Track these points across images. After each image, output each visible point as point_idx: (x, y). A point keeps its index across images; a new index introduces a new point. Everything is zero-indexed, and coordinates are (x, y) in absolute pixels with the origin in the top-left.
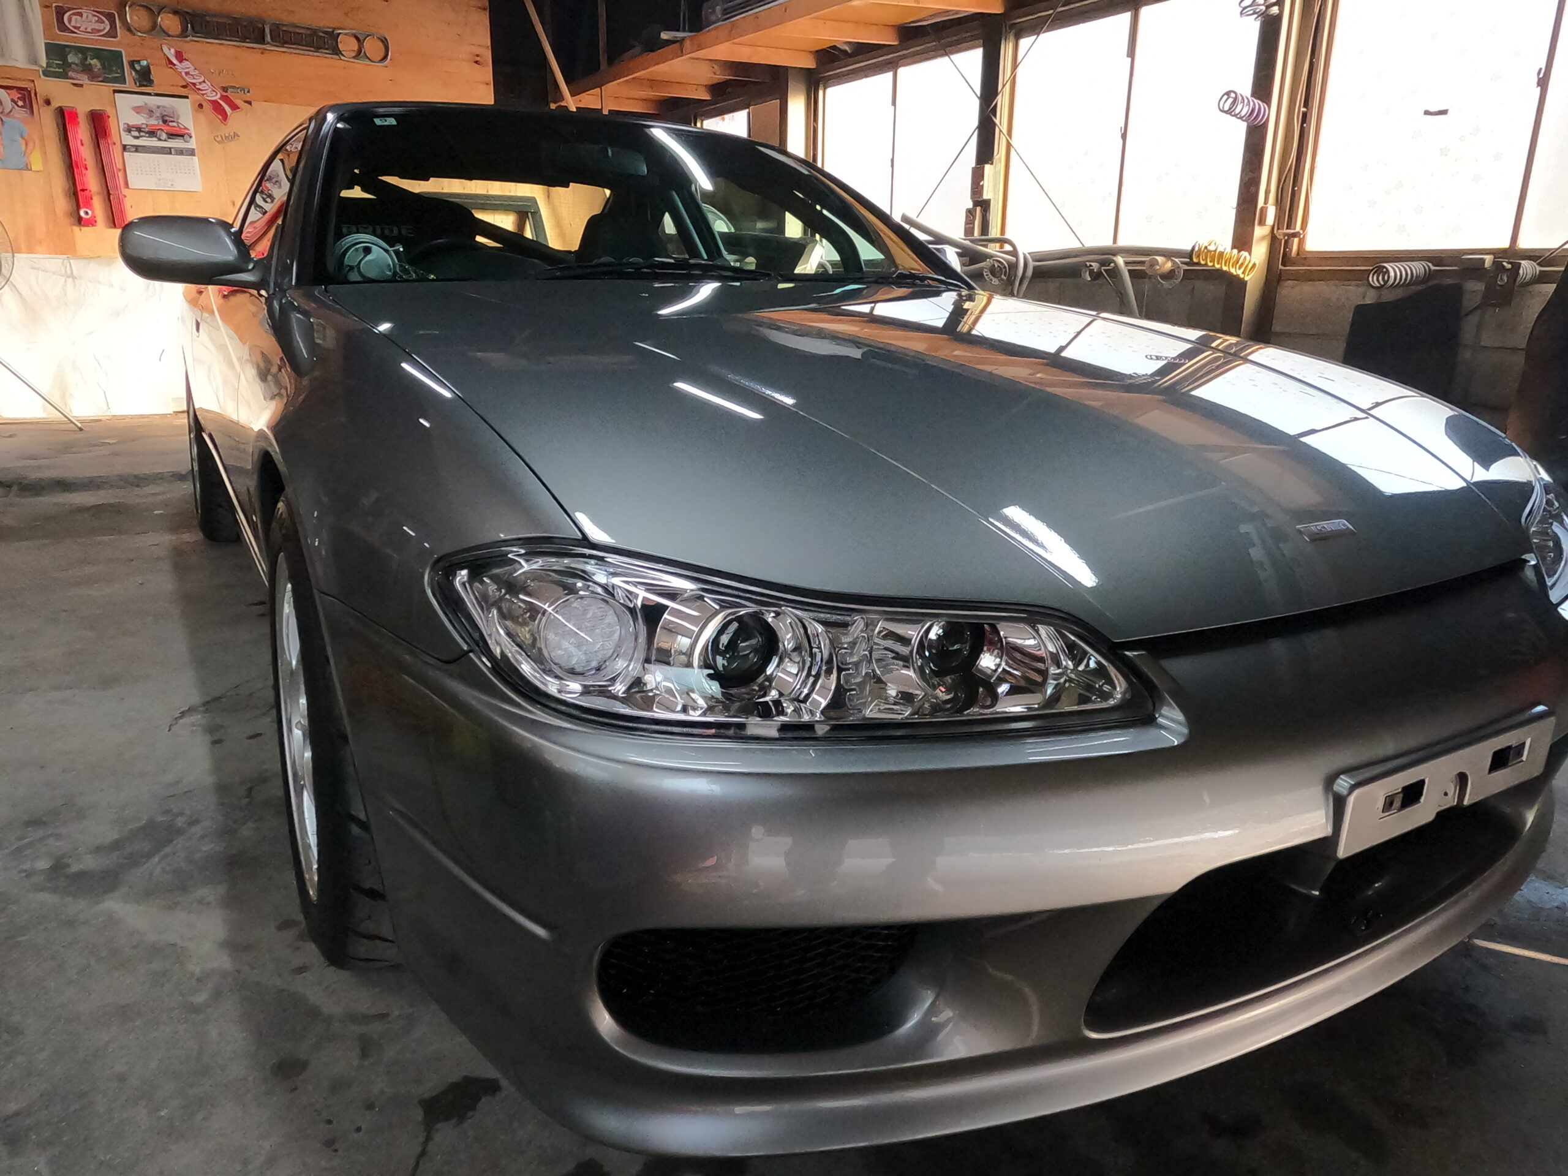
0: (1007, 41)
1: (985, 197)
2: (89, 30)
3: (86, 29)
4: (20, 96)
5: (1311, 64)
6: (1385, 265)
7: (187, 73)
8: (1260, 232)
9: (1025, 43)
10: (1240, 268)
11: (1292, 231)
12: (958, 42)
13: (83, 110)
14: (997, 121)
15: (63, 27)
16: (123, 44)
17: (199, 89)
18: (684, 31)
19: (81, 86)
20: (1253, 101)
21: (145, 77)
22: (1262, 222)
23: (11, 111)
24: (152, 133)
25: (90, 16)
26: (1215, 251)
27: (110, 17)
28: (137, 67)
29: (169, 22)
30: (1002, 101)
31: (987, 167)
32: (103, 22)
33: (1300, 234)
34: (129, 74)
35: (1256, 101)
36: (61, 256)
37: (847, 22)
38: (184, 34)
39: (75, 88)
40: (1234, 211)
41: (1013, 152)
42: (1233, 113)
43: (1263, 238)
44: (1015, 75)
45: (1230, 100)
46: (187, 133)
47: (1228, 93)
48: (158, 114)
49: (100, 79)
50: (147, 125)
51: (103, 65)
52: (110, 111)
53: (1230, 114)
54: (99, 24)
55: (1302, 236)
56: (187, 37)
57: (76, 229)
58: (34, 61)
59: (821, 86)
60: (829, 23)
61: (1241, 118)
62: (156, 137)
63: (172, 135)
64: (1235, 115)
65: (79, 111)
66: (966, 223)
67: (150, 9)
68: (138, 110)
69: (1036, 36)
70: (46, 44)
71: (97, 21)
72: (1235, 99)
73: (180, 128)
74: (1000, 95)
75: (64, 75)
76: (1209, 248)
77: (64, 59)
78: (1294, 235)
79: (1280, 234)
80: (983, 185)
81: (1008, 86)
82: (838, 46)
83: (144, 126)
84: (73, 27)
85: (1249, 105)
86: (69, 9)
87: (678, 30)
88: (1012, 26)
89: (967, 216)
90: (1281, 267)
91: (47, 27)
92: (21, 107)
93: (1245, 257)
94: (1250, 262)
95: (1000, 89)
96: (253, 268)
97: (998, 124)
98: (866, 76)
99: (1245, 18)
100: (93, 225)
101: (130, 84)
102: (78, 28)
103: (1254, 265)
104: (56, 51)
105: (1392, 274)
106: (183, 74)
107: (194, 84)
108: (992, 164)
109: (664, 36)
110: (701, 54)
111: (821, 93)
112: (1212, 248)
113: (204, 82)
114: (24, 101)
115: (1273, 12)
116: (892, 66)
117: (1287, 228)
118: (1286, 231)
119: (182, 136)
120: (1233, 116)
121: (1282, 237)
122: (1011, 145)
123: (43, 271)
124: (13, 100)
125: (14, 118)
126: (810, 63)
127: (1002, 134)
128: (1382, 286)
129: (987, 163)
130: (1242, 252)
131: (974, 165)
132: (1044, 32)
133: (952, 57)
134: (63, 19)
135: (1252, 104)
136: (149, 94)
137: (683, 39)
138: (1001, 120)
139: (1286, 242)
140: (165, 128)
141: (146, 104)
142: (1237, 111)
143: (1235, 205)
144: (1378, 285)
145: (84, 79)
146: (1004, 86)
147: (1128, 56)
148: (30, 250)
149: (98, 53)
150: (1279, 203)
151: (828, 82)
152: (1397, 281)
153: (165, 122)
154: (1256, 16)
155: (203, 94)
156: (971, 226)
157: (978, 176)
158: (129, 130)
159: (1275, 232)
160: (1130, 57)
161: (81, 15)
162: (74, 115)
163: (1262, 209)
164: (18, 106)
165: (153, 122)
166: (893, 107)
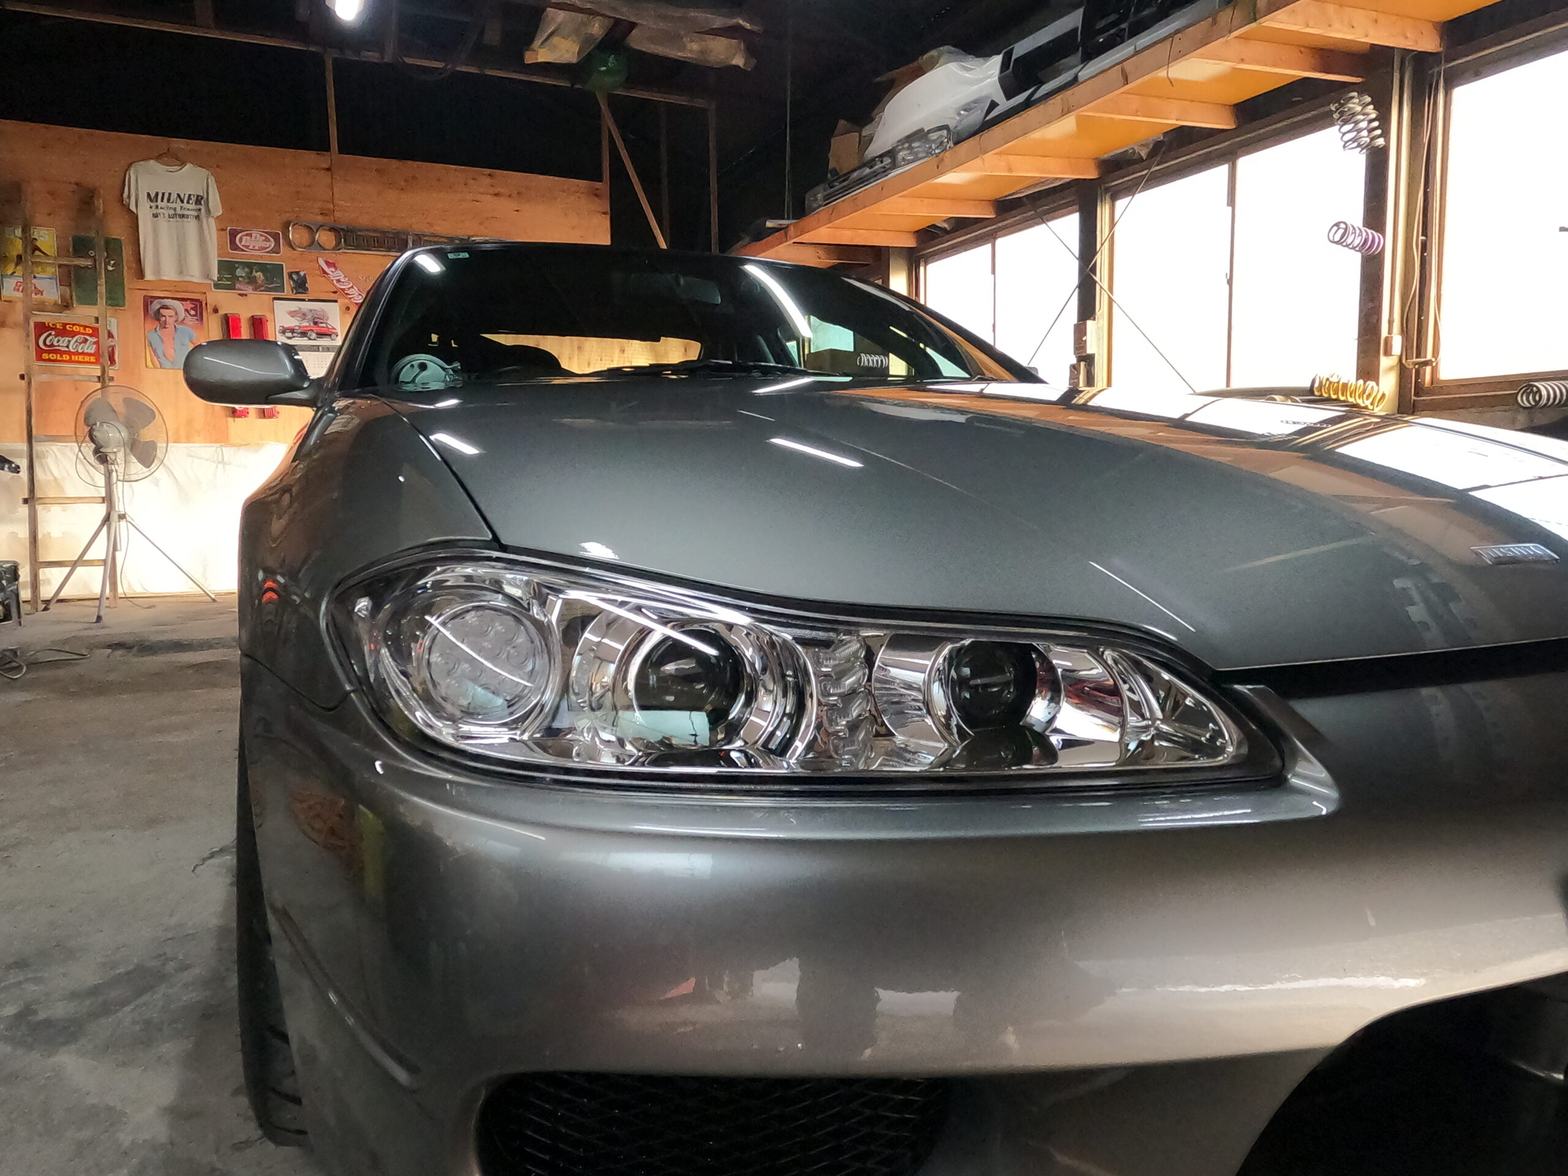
0: (1103, 204)
1: (1089, 351)
2: (257, 248)
3: (254, 247)
4: (193, 306)
5: (1426, 193)
6: (1536, 384)
7: (339, 281)
8: (1386, 363)
9: (1120, 204)
10: (1367, 399)
11: (1423, 360)
12: (1054, 210)
13: (245, 316)
14: (1097, 279)
15: (234, 246)
16: (286, 259)
17: (347, 294)
18: (788, 218)
19: (246, 295)
20: (1366, 231)
21: (301, 285)
22: (1388, 353)
23: (184, 319)
24: (304, 334)
25: (258, 235)
26: (1338, 382)
27: (276, 237)
28: (295, 277)
29: (325, 238)
30: (1101, 259)
31: (1089, 323)
32: (269, 241)
33: (1433, 362)
34: (288, 284)
35: (1369, 231)
36: (214, 445)
37: (943, 199)
38: (337, 247)
39: (241, 297)
40: (1357, 341)
41: (1115, 306)
42: (1344, 244)
43: (1391, 369)
44: (1113, 234)
45: (1341, 231)
46: (334, 333)
47: (1337, 225)
48: (310, 317)
49: (263, 288)
50: (300, 327)
51: (266, 278)
52: (269, 316)
53: (1341, 244)
54: (265, 242)
55: (1434, 364)
56: (339, 249)
57: (230, 420)
58: (208, 276)
59: (922, 264)
60: (926, 201)
61: (1354, 248)
62: (306, 336)
63: (321, 335)
64: (1347, 246)
65: (241, 318)
66: (1071, 378)
67: (311, 228)
68: (292, 314)
69: (1131, 197)
70: (220, 262)
71: (264, 240)
72: (1346, 229)
73: (328, 328)
74: (1099, 253)
75: (232, 287)
76: (1331, 379)
77: (233, 273)
78: (1426, 363)
79: (1409, 363)
80: (1085, 341)
81: (1106, 245)
82: (938, 225)
83: (297, 328)
84: (243, 246)
85: (1362, 235)
86: (242, 231)
87: (783, 218)
88: (1107, 190)
89: (1071, 371)
90: (1413, 398)
91: (221, 247)
92: (194, 316)
93: (1372, 387)
94: (1378, 391)
95: (1098, 248)
96: (309, 386)
97: (1099, 281)
98: (966, 250)
99: (1348, 152)
100: (245, 416)
101: (288, 291)
102: (248, 247)
103: (1383, 395)
104: (227, 268)
105: (1544, 393)
106: (335, 282)
107: (343, 290)
108: (1094, 319)
109: (769, 224)
110: (805, 238)
111: (922, 269)
112: (1334, 379)
113: (352, 287)
114: (196, 311)
115: (1377, 144)
116: (990, 237)
117: (1417, 357)
118: (1415, 360)
119: (330, 335)
120: (1344, 246)
121: (1411, 367)
122: (1113, 300)
123: (198, 458)
124: (186, 310)
125: (187, 325)
126: (910, 242)
127: (1103, 291)
128: (1532, 407)
129: (1089, 318)
130: (1368, 382)
131: (1076, 322)
132: (1139, 192)
133: (1049, 224)
134: (235, 237)
135: (1364, 234)
136: (304, 300)
137: (788, 226)
138: (1101, 277)
139: (1418, 372)
140: (315, 329)
141: (300, 309)
142: (1349, 241)
143: (1356, 336)
144: (1528, 405)
145: (249, 290)
146: (1102, 245)
147: (1228, 205)
148: (189, 440)
149: (262, 267)
150: (1405, 331)
151: (928, 259)
152: (1551, 401)
153: (316, 323)
154: (1359, 149)
155: (350, 298)
156: (1076, 381)
157: (1080, 331)
158: (284, 331)
159: (1404, 361)
160: (1231, 206)
161: (251, 235)
162: (237, 320)
163: (1386, 339)
164: (190, 315)
165: (305, 324)
166: (993, 276)
